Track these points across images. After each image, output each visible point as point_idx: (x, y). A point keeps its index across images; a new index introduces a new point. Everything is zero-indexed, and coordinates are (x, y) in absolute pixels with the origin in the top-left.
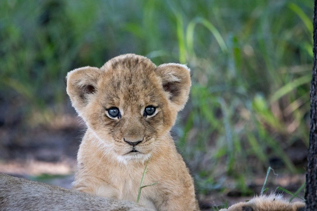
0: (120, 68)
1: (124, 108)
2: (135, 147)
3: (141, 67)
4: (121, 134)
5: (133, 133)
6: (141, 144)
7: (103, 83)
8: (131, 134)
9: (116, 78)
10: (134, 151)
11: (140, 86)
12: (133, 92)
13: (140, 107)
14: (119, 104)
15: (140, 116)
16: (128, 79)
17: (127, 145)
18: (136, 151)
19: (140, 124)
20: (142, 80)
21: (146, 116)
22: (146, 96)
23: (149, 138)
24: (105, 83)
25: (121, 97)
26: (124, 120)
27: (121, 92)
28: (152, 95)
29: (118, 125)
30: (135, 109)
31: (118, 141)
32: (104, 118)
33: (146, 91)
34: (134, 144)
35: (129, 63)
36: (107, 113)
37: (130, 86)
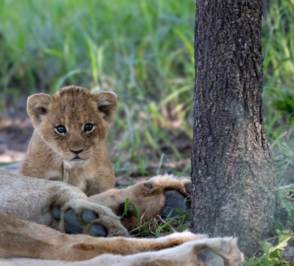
0: (65, 96)
1: (69, 125)
2: (78, 155)
3: (81, 95)
4: (67, 145)
5: (76, 144)
6: (82, 152)
7: (53, 107)
9: (63, 103)
10: (77, 158)
11: (80, 109)
12: (75, 113)
13: (81, 125)
14: (64, 123)
15: (81, 131)
16: (71, 104)
17: (72, 153)
18: (78, 158)
19: (81, 138)
20: (82, 105)
21: (86, 131)
22: (85, 116)
23: (88, 148)
25: (67, 117)
26: (69, 134)
27: (66, 114)
28: (90, 116)
29: (64, 139)
30: (78, 126)
31: (65, 151)
32: (54, 134)
33: (85, 113)
34: (77, 153)
35: (73, 92)
36: (56, 130)
37: (73, 109)
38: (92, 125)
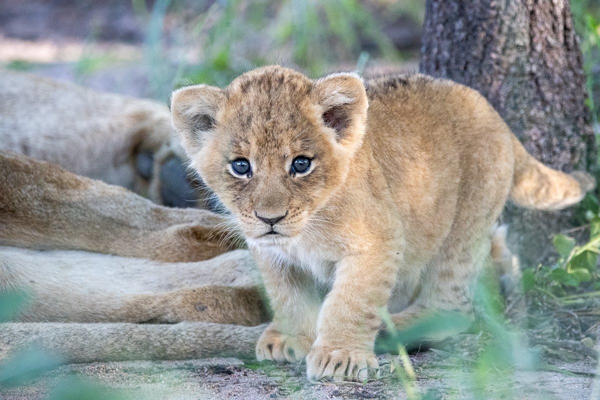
0: (252, 92)
1: (257, 159)
2: (274, 227)
3: (286, 90)
4: (251, 204)
5: (270, 203)
6: (283, 221)
7: (225, 116)
8: (266, 205)
9: (246, 108)
10: (272, 232)
11: (284, 123)
12: (272, 133)
13: (284, 158)
14: (248, 153)
15: (284, 174)
16: (264, 111)
17: (260, 222)
18: (275, 233)
19: (282, 188)
20: (287, 114)
21: (295, 174)
22: (294, 140)
23: (298, 211)
24: (229, 116)
25: (253, 141)
26: (257, 180)
27: (251, 133)
28: (305, 138)
29: (246, 188)
30: (276, 163)
31: (246, 216)
32: (225, 176)
33: (295, 132)
34: (271, 222)
35: (269, 83)
36: (229, 167)
37: (268, 124)
38: (310, 160)
